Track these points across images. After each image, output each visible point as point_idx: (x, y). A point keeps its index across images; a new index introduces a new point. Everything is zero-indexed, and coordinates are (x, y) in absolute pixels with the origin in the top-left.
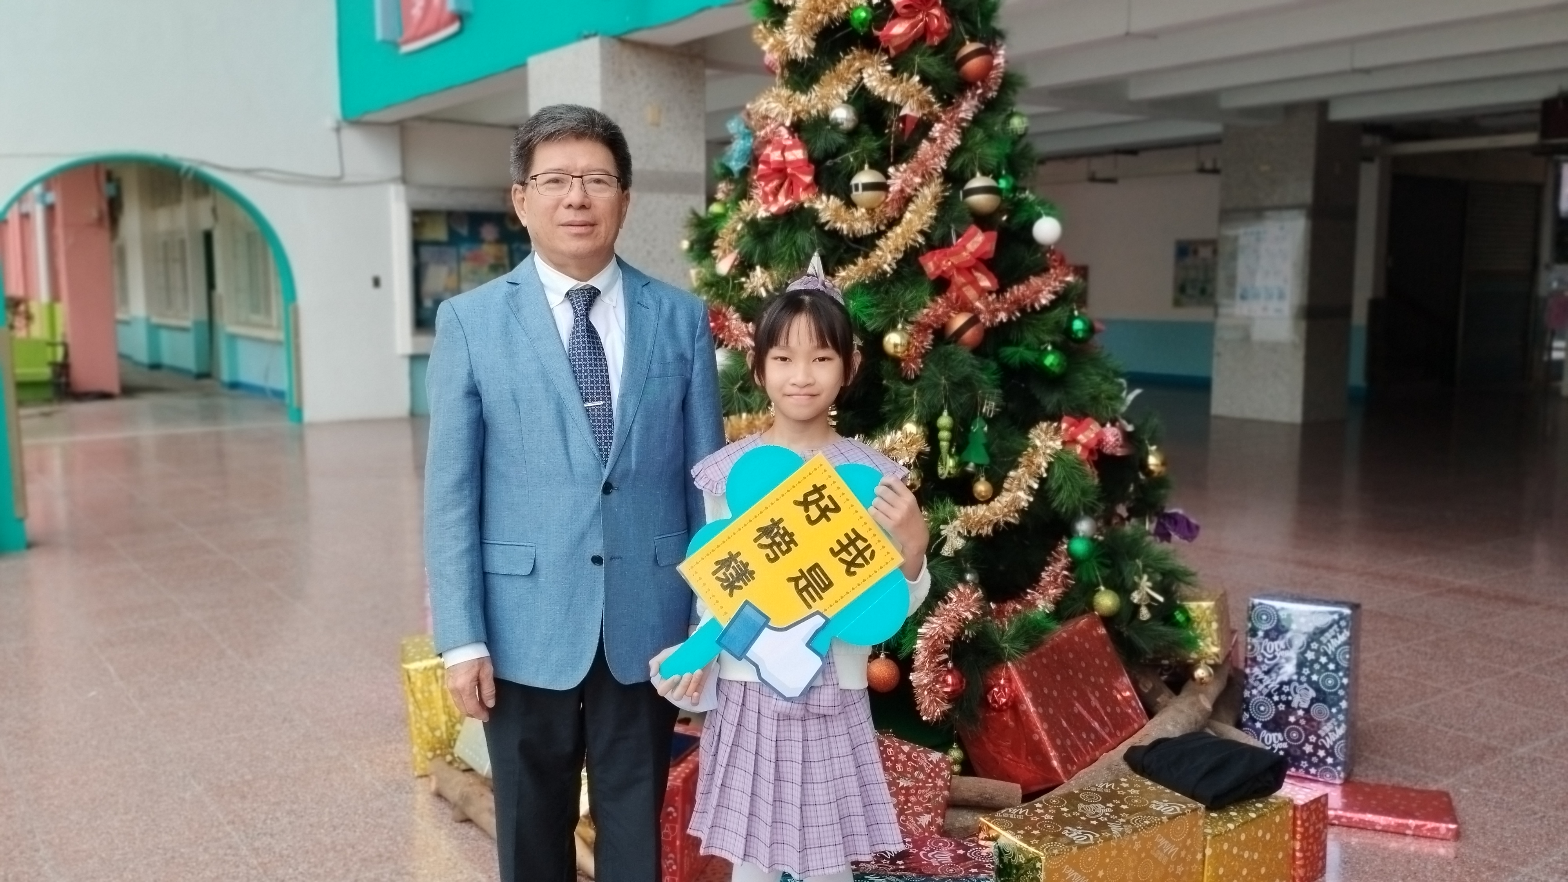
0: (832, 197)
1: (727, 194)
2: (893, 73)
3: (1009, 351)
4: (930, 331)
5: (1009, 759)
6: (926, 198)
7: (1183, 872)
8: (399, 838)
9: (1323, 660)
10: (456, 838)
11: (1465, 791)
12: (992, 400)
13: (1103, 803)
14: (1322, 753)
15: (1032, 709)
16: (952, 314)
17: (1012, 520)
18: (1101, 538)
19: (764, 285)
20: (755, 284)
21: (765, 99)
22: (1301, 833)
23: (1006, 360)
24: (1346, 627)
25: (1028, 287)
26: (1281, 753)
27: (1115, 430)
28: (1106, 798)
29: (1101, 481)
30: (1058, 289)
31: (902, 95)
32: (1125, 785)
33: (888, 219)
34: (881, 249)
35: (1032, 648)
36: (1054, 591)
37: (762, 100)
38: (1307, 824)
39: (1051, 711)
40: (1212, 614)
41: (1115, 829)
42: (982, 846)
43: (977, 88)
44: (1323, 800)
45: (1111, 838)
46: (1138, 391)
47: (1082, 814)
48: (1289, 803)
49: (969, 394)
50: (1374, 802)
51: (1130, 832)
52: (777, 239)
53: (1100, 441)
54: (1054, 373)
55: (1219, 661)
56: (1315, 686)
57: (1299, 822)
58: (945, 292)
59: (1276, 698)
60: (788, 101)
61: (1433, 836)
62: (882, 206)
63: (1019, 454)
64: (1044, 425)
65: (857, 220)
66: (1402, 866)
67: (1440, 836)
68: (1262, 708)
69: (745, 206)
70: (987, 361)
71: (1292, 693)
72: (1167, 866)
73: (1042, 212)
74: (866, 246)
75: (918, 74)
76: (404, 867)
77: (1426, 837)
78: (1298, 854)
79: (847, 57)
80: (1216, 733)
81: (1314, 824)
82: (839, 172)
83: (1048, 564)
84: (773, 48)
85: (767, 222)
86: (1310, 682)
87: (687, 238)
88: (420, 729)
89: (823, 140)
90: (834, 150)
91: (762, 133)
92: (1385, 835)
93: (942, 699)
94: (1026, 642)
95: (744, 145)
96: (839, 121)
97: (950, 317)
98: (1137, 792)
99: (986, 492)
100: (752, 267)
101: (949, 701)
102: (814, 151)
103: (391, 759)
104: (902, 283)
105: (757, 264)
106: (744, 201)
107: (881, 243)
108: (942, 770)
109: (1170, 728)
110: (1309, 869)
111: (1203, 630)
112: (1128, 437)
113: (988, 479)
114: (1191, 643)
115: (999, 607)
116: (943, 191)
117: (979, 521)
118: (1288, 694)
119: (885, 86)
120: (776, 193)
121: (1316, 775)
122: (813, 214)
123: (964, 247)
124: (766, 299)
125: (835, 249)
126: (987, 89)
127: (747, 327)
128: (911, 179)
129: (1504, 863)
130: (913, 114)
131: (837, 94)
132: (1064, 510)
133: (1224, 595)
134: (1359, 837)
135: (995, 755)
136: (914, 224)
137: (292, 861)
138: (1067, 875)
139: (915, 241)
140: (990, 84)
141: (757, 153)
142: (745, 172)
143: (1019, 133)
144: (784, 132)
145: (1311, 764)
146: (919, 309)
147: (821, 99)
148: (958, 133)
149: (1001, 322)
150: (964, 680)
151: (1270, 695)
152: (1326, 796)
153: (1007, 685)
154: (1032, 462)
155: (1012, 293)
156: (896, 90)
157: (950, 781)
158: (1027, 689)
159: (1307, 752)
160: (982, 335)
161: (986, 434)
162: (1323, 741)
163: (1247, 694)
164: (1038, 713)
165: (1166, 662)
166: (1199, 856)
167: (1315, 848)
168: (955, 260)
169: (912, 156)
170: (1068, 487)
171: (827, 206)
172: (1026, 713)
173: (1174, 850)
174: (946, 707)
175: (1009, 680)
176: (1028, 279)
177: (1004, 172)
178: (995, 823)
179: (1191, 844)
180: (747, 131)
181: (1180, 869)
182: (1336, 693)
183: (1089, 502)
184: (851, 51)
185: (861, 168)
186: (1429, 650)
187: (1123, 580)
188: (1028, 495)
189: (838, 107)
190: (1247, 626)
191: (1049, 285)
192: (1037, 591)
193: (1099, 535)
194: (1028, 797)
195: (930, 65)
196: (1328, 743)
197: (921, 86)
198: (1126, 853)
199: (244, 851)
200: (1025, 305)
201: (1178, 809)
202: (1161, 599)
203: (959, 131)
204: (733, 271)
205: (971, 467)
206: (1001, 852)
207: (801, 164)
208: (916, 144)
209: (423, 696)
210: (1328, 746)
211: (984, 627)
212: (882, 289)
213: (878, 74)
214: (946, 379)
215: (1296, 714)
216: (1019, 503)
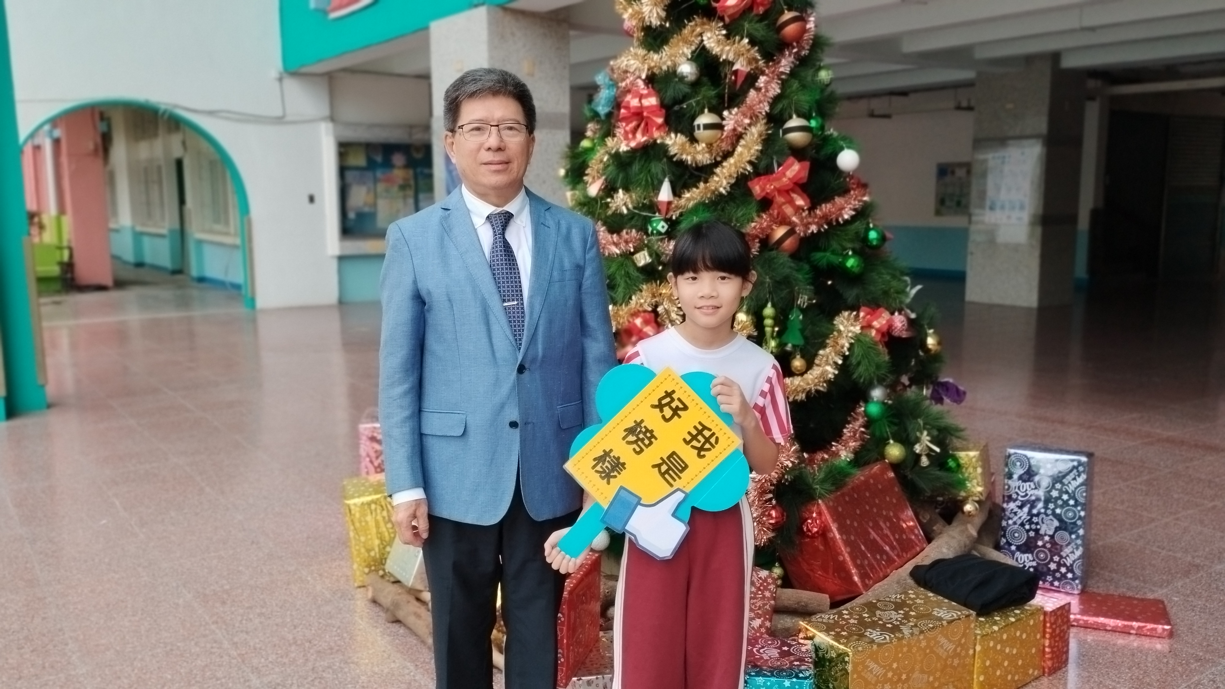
0: (679, 135)
1: (595, 133)
2: (728, 37)
3: (818, 255)
4: (757, 240)
5: (819, 575)
6: (753, 135)
7: (958, 664)
8: (345, 635)
9: (1065, 497)
10: (389, 635)
11: (1176, 599)
12: (806, 294)
13: (896, 610)
14: (1063, 570)
15: (838, 536)
16: (774, 227)
17: (821, 389)
18: (890, 402)
19: (625, 204)
20: (618, 204)
21: (626, 57)
22: (1049, 633)
23: (815, 263)
24: (1083, 472)
25: (833, 205)
26: (1032, 570)
27: (902, 318)
28: (898, 606)
29: (891, 358)
30: (857, 206)
31: (734, 54)
32: (912, 596)
33: (723, 152)
34: (718, 176)
35: (838, 489)
36: (854, 444)
37: (623, 58)
38: (1054, 626)
39: (853, 538)
40: (977, 461)
41: (906, 631)
42: (802, 644)
43: (793, 48)
44: (1067, 607)
45: (903, 638)
46: (919, 287)
47: (880, 619)
48: (1040, 610)
49: (788, 290)
50: (1105, 608)
51: (918, 633)
52: (636, 167)
53: (890, 327)
54: (854, 273)
55: (983, 498)
56: (1058, 517)
57: (1048, 625)
58: (768, 209)
59: (1027, 527)
60: (644, 59)
61: (1152, 635)
62: (719, 142)
63: (827, 336)
64: (846, 314)
65: (698, 152)
66: (1128, 658)
67: (1157, 635)
68: (1016, 535)
69: (610, 142)
70: (801, 264)
71: (1040, 522)
72: (946, 660)
73: (844, 145)
74: (706, 173)
75: (747, 37)
76: (350, 658)
77: (1146, 636)
78: (1047, 650)
79: (691, 24)
80: (980, 553)
81: (1060, 626)
82: (684, 115)
83: (849, 423)
84: (632, 16)
85: (628, 155)
86: (1054, 514)
87: (564, 167)
88: (359, 551)
89: (672, 90)
90: (681, 97)
91: (623, 84)
92: (1114, 634)
93: (768, 529)
94: (833, 484)
95: (609, 93)
96: (685, 74)
97: (772, 229)
98: (922, 602)
99: (801, 366)
100: (616, 190)
101: (773, 531)
102: (664, 99)
103: (336, 573)
104: (735, 203)
105: (619, 188)
106: (610, 138)
107: (718, 170)
108: (769, 584)
109: (945, 550)
110: (1055, 661)
111: (970, 474)
112: (911, 323)
113: (803, 357)
114: (961, 484)
115: (810, 456)
116: (767, 130)
117: (795, 390)
118: (1037, 524)
119: (721, 47)
120: (634, 131)
121: (1059, 587)
122: (663, 149)
123: (784, 174)
124: (627, 215)
125: (681, 176)
126: (801, 48)
127: (612, 238)
128: (742, 120)
129: (1208, 656)
130: (742, 69)
131: (683, 53)
132: (862, 380)
133: (986, 446)
134: (1093, 636)
135: (808, 572)
136: (744, 156)
137: (264, 653)
138: (869, 667)
139: (745, 169)
140: (803, 44)
141: (619, 100)
142: (609, 115)
143: (826, 83)
144: (641, 84)
145: (1055, 579)
146: (748, 223)
147: (670, 57)
148: (778, 84)
149: (813, 232)
150: (785, 514)
151: (1022, 525)
152: (1069, 604)
153: (818, 517)
154: (837, 343)
155: (821, 210)
156: (730, 50)
157: (775, 593)
158: (834, 521)
159: (1052, 569)
160: (798, 243)
161: (802, 322)
162: (1064, 560)
163: (1004, 523)
164: (842, 539)
165: (940, 499)
166: (971, 652)
167: (1060, 644)
168: (777, 184)
169: (743, 102)
170: (865, 362)
171: (675, 142)
172: (834, 539)
173: (952, 647)
174: (771, 535)
175: (820, 514)
176: (834, 199)
177: (814, 114)
178: (812, 626)
179: (965, 643)
180: (611, 83)
181: (956, 662)
182: (1075, 523)
183: (883, 374)
184: (694, 19)
185: (702, 112)
186: (1144, 488)
187: (908, 435)
188: (834, 369)
189: (684, 63)
190: (1004, 471)
191: (850, 203)
192: (840, 444)
193: (888, 400)
194: (835, 605)
195: (757, 30)
196: (1069, 562)
197: (749, 47)
198: (914, 650)
199: (226, 645)
200: (832, 220)
201: (955, 615)
202: (938, 450)
203: (779, 82)
204: (601, 193)
205: (789, 347)
206: (817, 649)
207: (655, 109)
208: (744, 92)
209: (361, 525)
210: (1068, 565)
211: (801, 473)
212: (719, 207)
213: (715, 37)
214: (770, 278)
215: (1042, 540)
216: (827, 375)
